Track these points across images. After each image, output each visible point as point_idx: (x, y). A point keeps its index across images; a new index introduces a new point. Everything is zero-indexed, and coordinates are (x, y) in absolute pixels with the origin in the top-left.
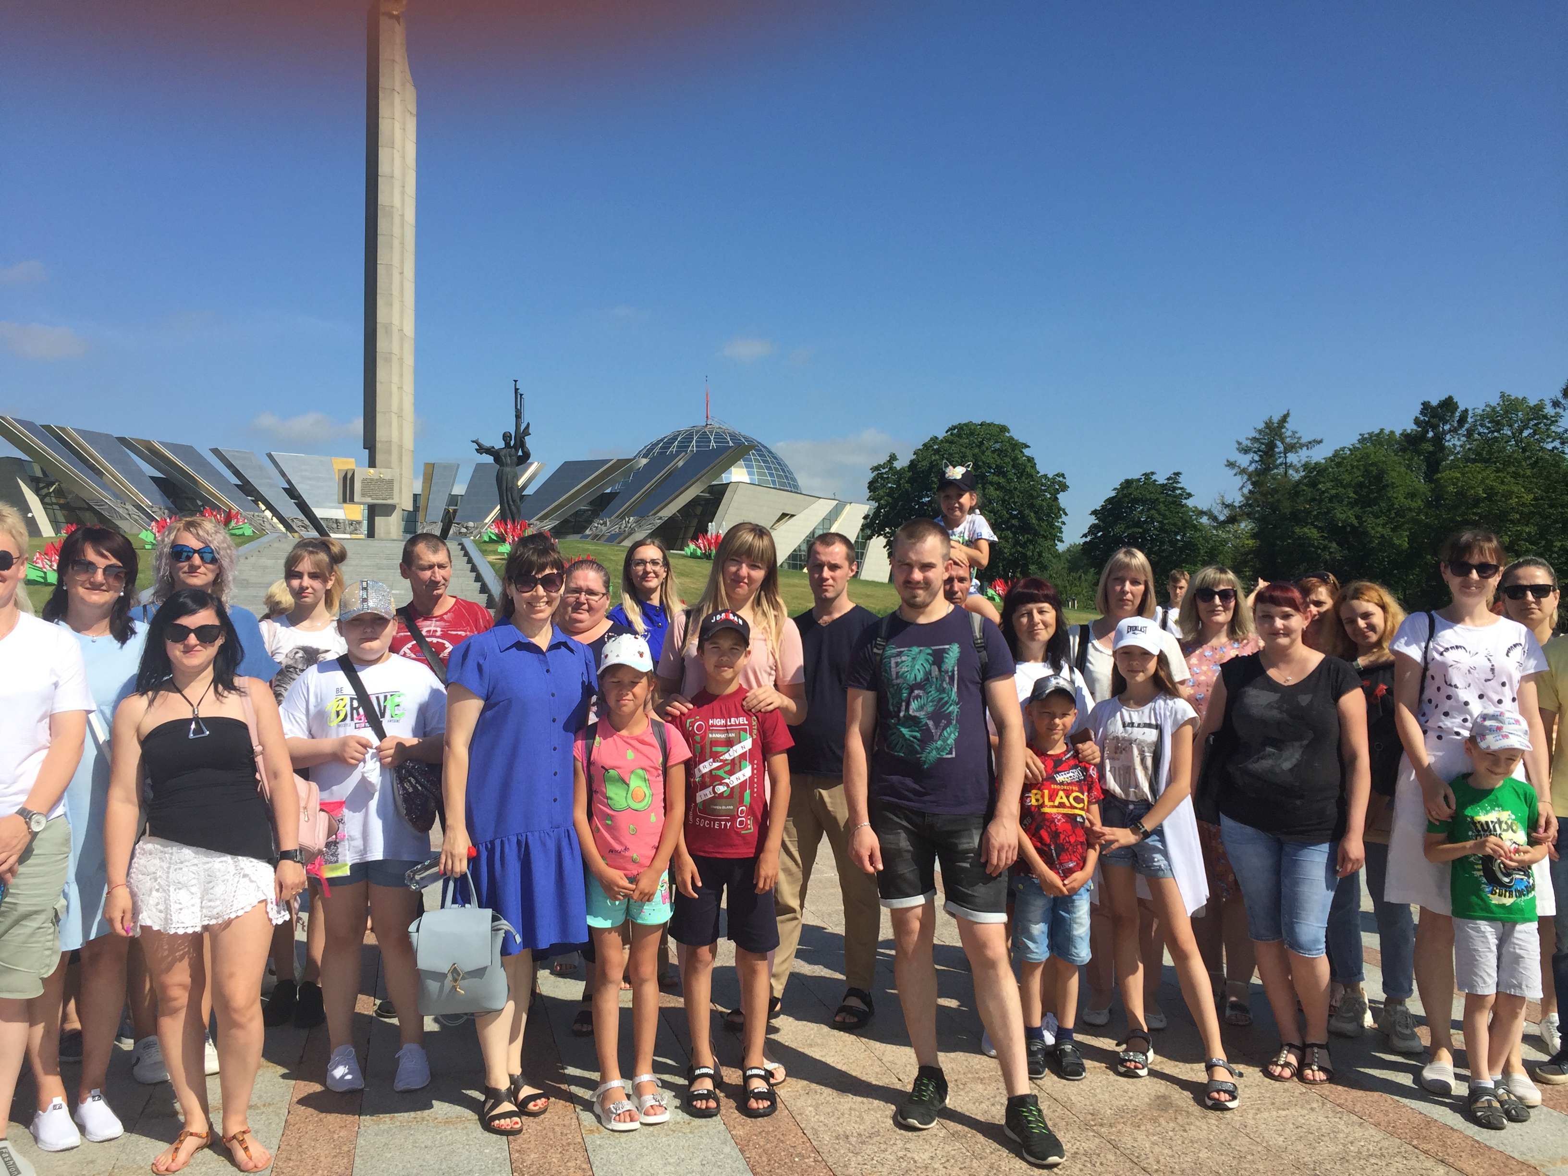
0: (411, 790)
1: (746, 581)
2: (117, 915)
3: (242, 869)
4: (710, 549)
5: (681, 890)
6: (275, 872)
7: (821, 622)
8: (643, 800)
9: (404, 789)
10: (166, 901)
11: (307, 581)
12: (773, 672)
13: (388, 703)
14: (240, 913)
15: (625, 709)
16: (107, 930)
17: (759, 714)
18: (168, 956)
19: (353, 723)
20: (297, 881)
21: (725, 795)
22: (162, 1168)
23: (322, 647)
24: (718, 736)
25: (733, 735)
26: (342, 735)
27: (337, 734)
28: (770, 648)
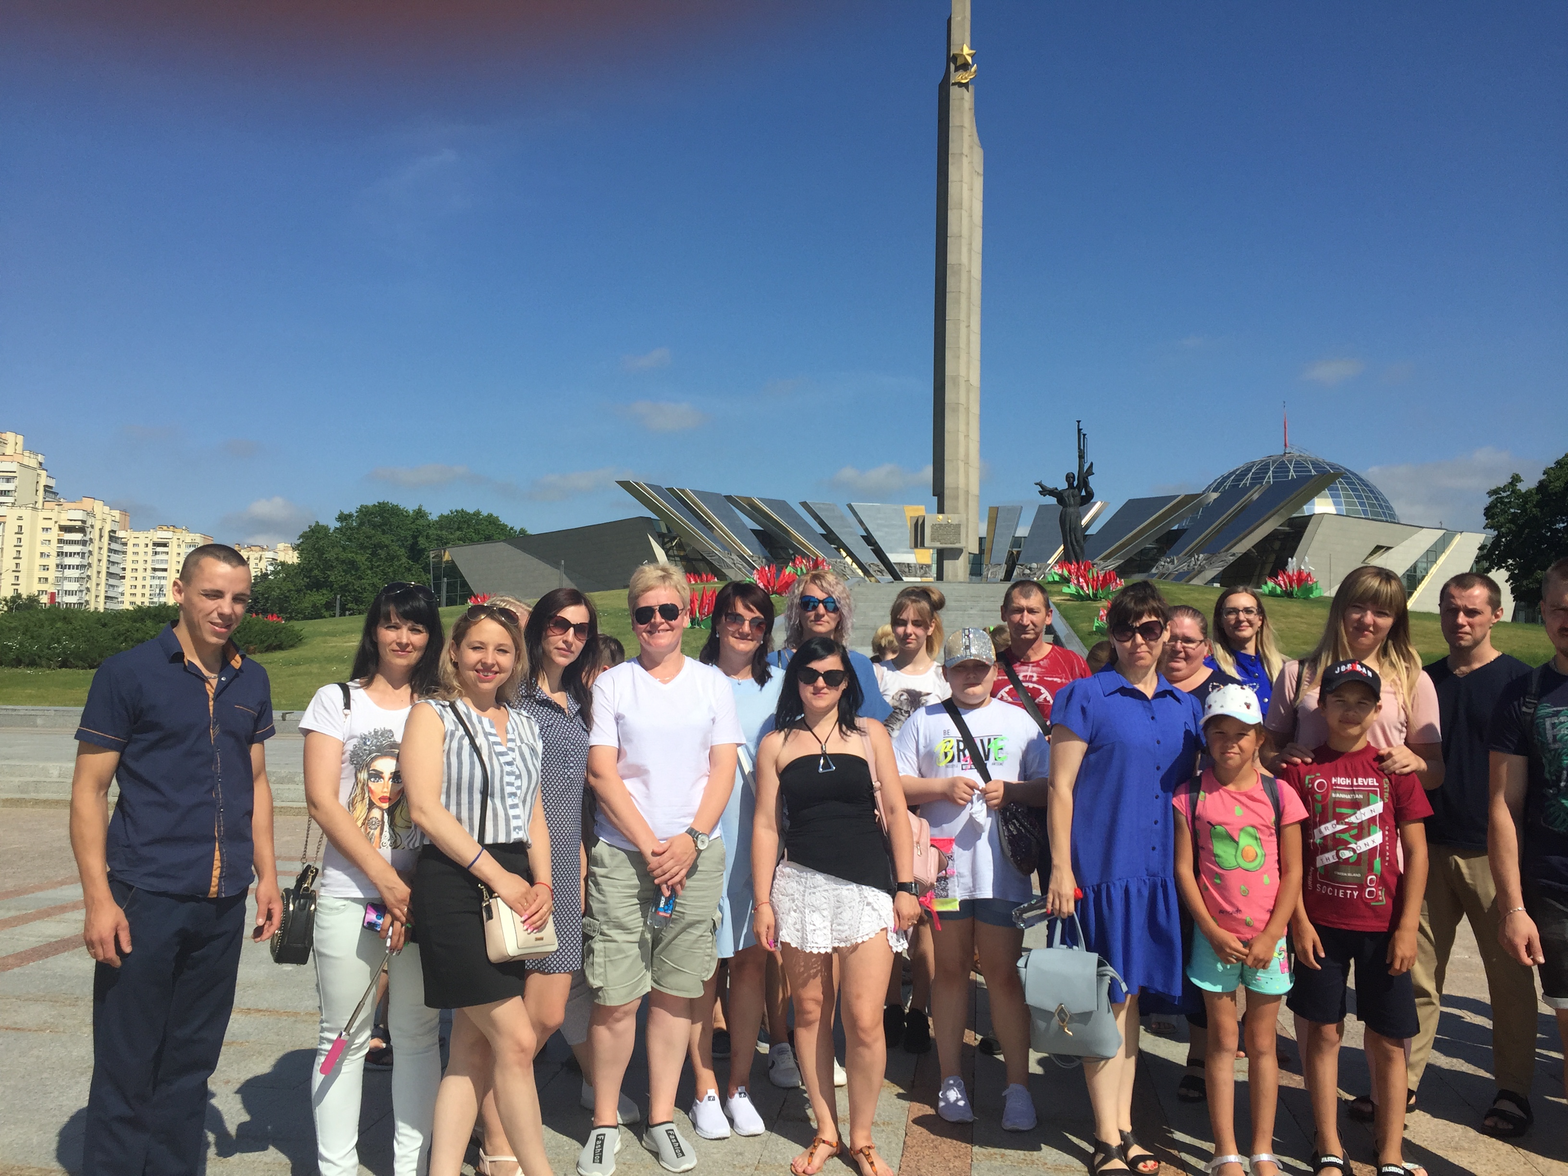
0: (1015, 833)
1: (1371, 629)
2: (763, 930)
3: (866, 897)
4: (1291, 586)
5: (1301, 959)
6: (894, 901)
7: (1457, 672)
8: (1253, 861)
9: (1009, 830)
10: (803, 922)
11: (910, 629)
12: (1404, 729)
13: (992, 746)
14: (866, 939)
15: (1230, 762)
16: (752, 943)
17: (1393, 777)
18: (803, 973)
19: (960, 765)
20: (912, 913)
21: (1351, 861)
22: (800, 1170)
23: (924, 690)
24: (1343, 796)
25: (1361, 796)
26: (950, 776)
27: (946, 774)
28: (1401, 703)
